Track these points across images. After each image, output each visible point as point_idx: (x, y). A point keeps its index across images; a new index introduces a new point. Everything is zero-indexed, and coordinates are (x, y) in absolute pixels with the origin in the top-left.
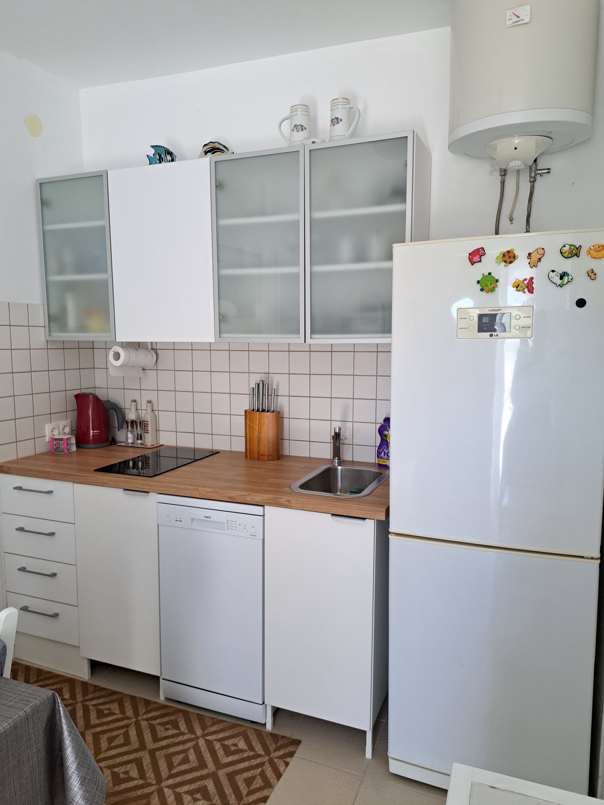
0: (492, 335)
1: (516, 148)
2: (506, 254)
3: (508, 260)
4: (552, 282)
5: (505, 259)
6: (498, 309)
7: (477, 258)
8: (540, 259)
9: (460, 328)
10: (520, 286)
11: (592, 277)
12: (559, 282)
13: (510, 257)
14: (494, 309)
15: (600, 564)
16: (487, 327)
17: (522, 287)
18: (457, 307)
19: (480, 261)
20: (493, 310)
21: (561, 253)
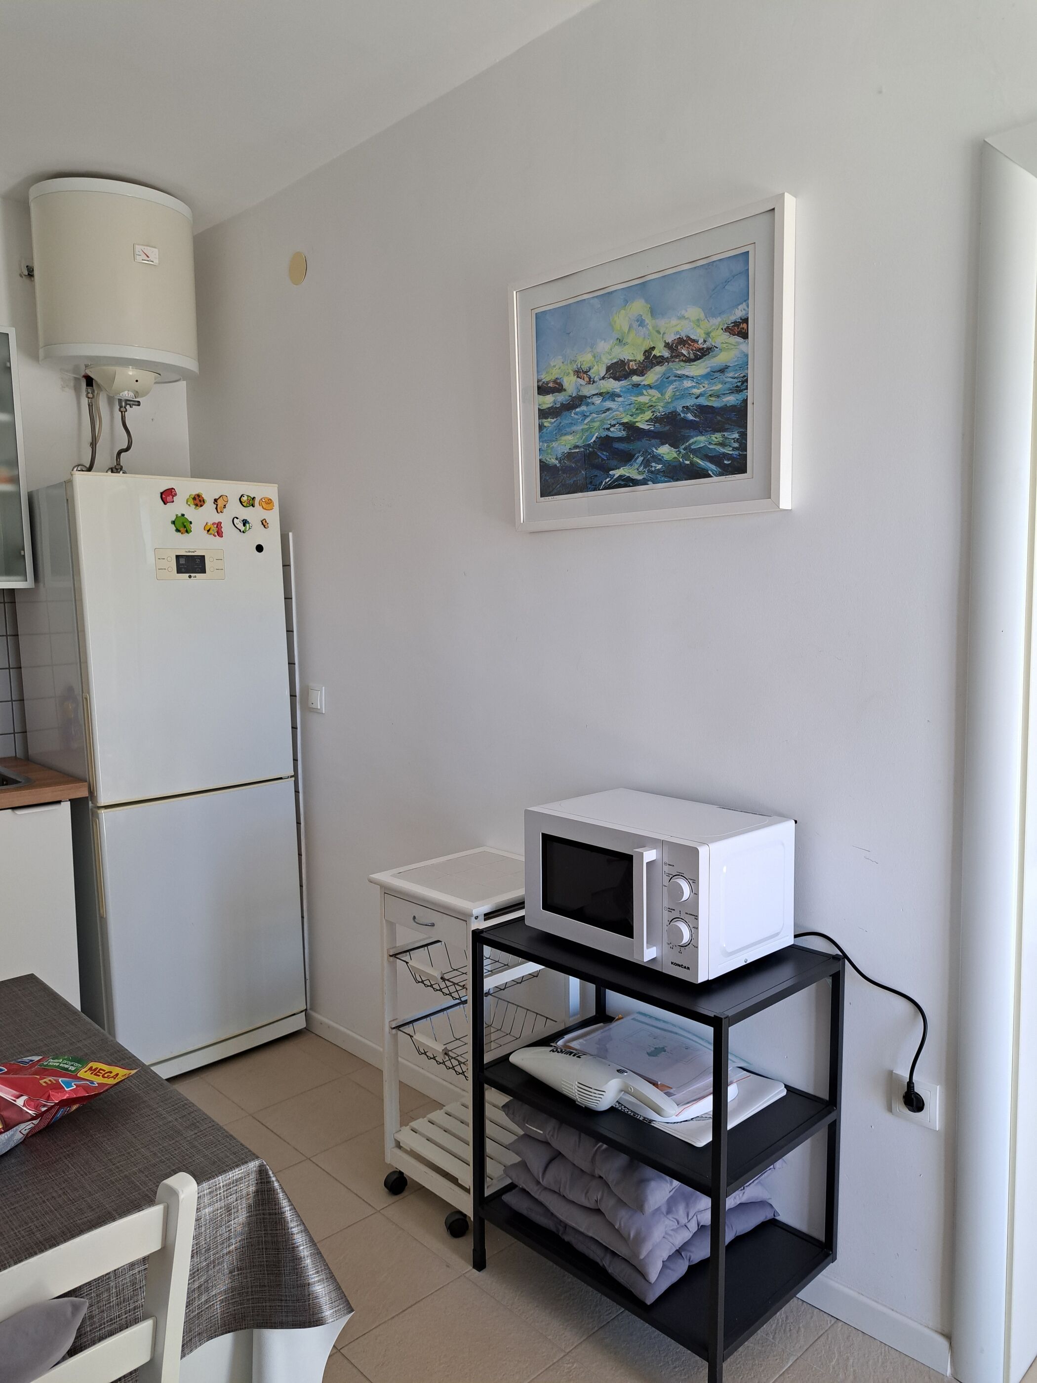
0: (191, 576)
1: (137, 381)
2: (197, 497)
3: (199, 504)
4: (236, 529)
5: (196, 502)
6: (193, 550)
7: (169, 498)
8: (225, 506)
9: (159, 569)
10: (211, 530)
11: (266, 527)
12: (243, 528)
13: (200, 501)
14: (190, 550)
15: (294, 781)
16: (185, 568)
17: (213, 530)
18: (155, 547)
19: (173, 502)
20: (189, 552)
21: (241, 502)
